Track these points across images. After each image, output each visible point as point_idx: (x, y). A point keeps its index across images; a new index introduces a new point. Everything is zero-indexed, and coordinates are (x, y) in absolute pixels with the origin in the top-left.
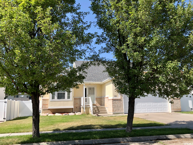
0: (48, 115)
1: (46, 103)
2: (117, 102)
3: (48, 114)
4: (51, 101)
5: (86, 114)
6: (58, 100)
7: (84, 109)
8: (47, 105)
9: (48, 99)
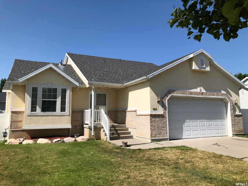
0: (23, 143)
1: (19, 119)
2: (157, 119)
3: (22, 139)
4: (29, 116)
5: (95, 139)
6: (43, 113)
7: (91, 130)
8: (21, 121)
9: (23, 112)
